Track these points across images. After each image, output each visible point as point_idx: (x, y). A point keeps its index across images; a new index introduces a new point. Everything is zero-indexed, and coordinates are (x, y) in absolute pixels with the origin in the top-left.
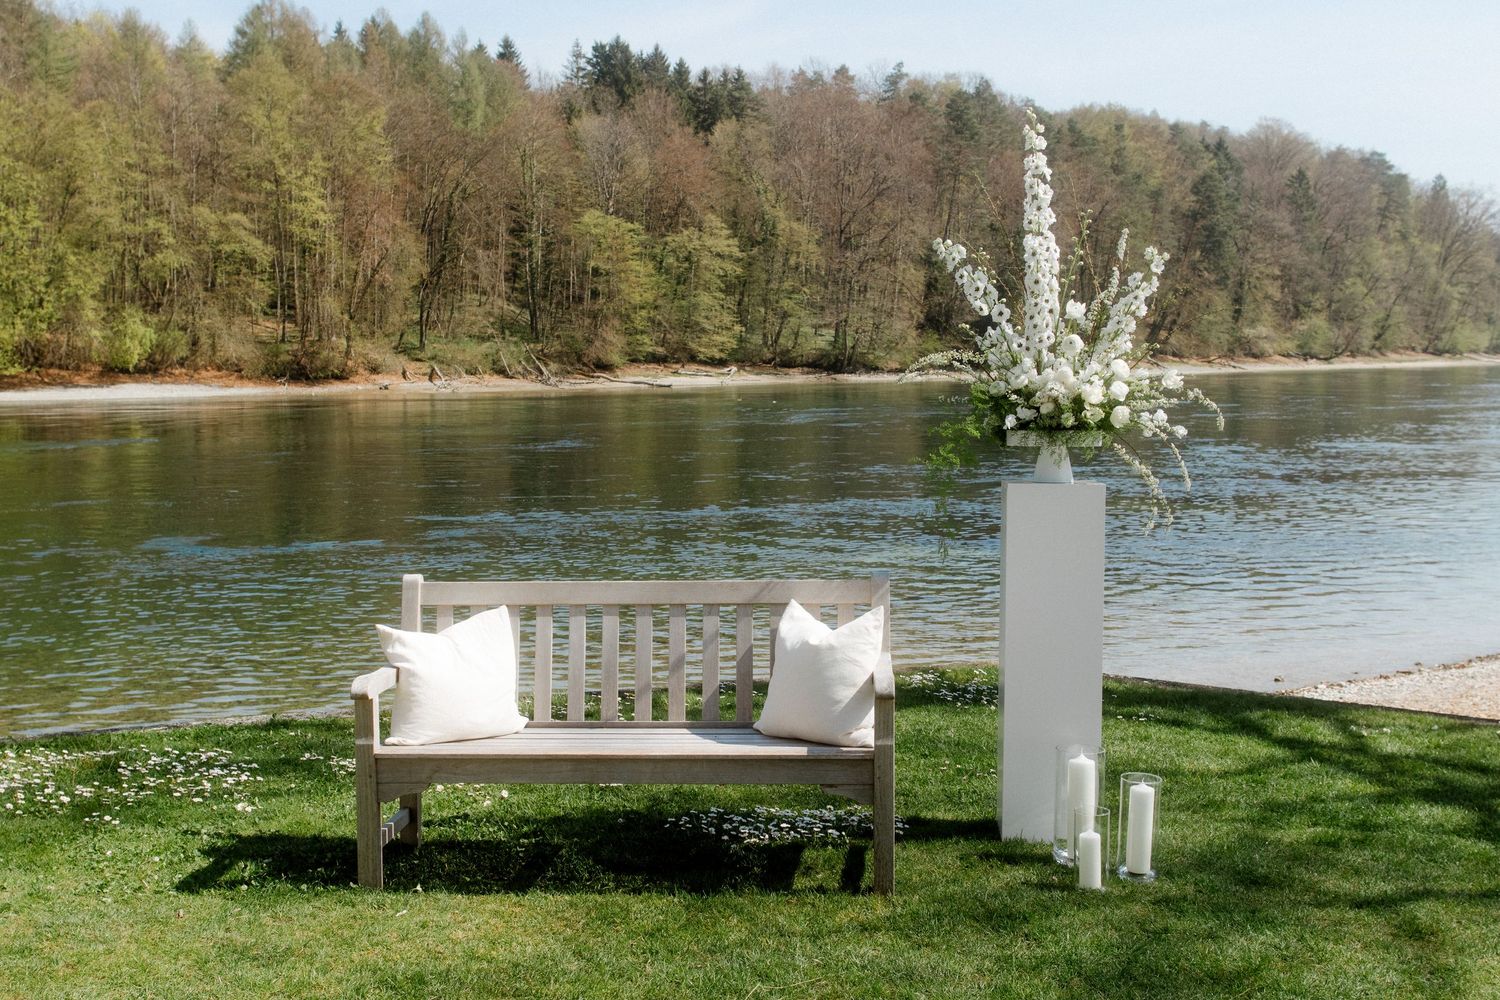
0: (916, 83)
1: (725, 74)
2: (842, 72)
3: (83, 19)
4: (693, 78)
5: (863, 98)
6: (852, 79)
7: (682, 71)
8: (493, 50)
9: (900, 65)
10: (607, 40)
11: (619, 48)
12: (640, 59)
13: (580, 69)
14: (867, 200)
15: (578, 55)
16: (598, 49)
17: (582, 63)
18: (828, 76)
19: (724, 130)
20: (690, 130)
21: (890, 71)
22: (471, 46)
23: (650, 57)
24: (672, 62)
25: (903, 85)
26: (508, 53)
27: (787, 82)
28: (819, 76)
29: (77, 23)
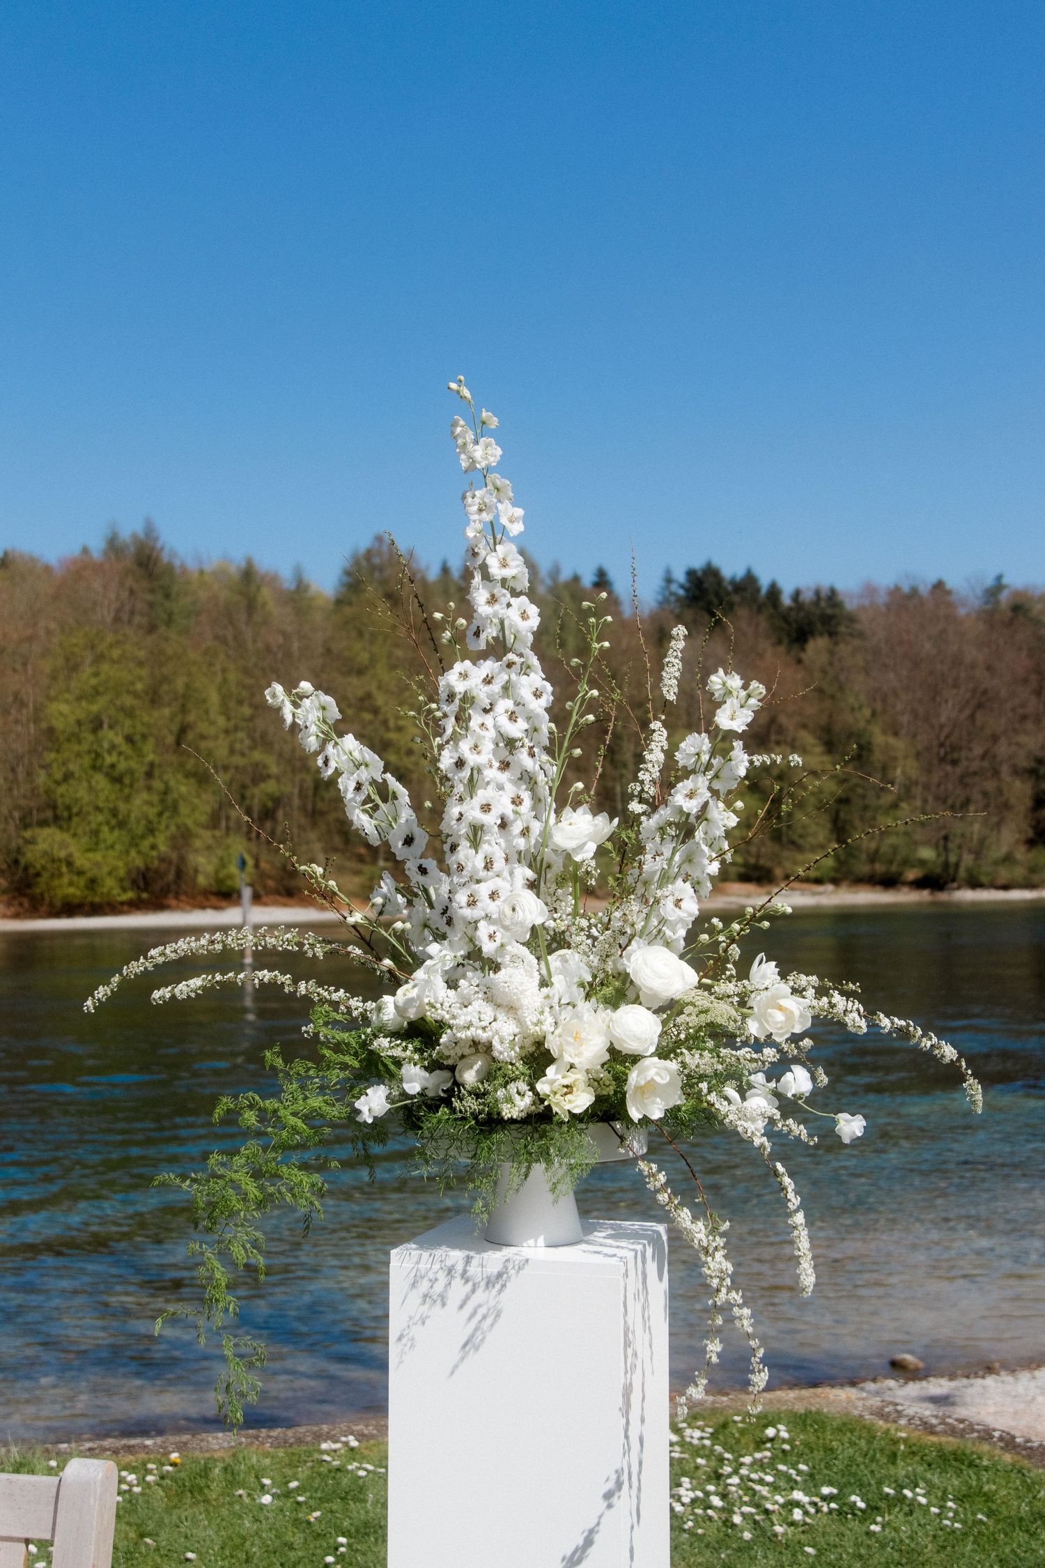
0: (1017, 594)
1: (817, 593)
2: (939, 586)
3: (208, 568)
4: (786, 600)
5: (962, 612)
6: (949, 593)
7: (774, 592)
8: (588, 580)
9: (999, 578)
10: (698, 564)
11: (711, 572)
12: (733, 582)
13: (672, 594)
14: (967, 712)
15: (669, 580)
16: (691, 574)
17: (674, 588)
18: (924, 590)
19: (817, 647)
20: (782, 649)
21: (989, 582)
22: (565, 575)
23: (742, 580)
24: (764, 582)
25: (1004, 597)
26: (602, 581)
27: (882, 599)
28: (914, 592)
29: (202, 572)
